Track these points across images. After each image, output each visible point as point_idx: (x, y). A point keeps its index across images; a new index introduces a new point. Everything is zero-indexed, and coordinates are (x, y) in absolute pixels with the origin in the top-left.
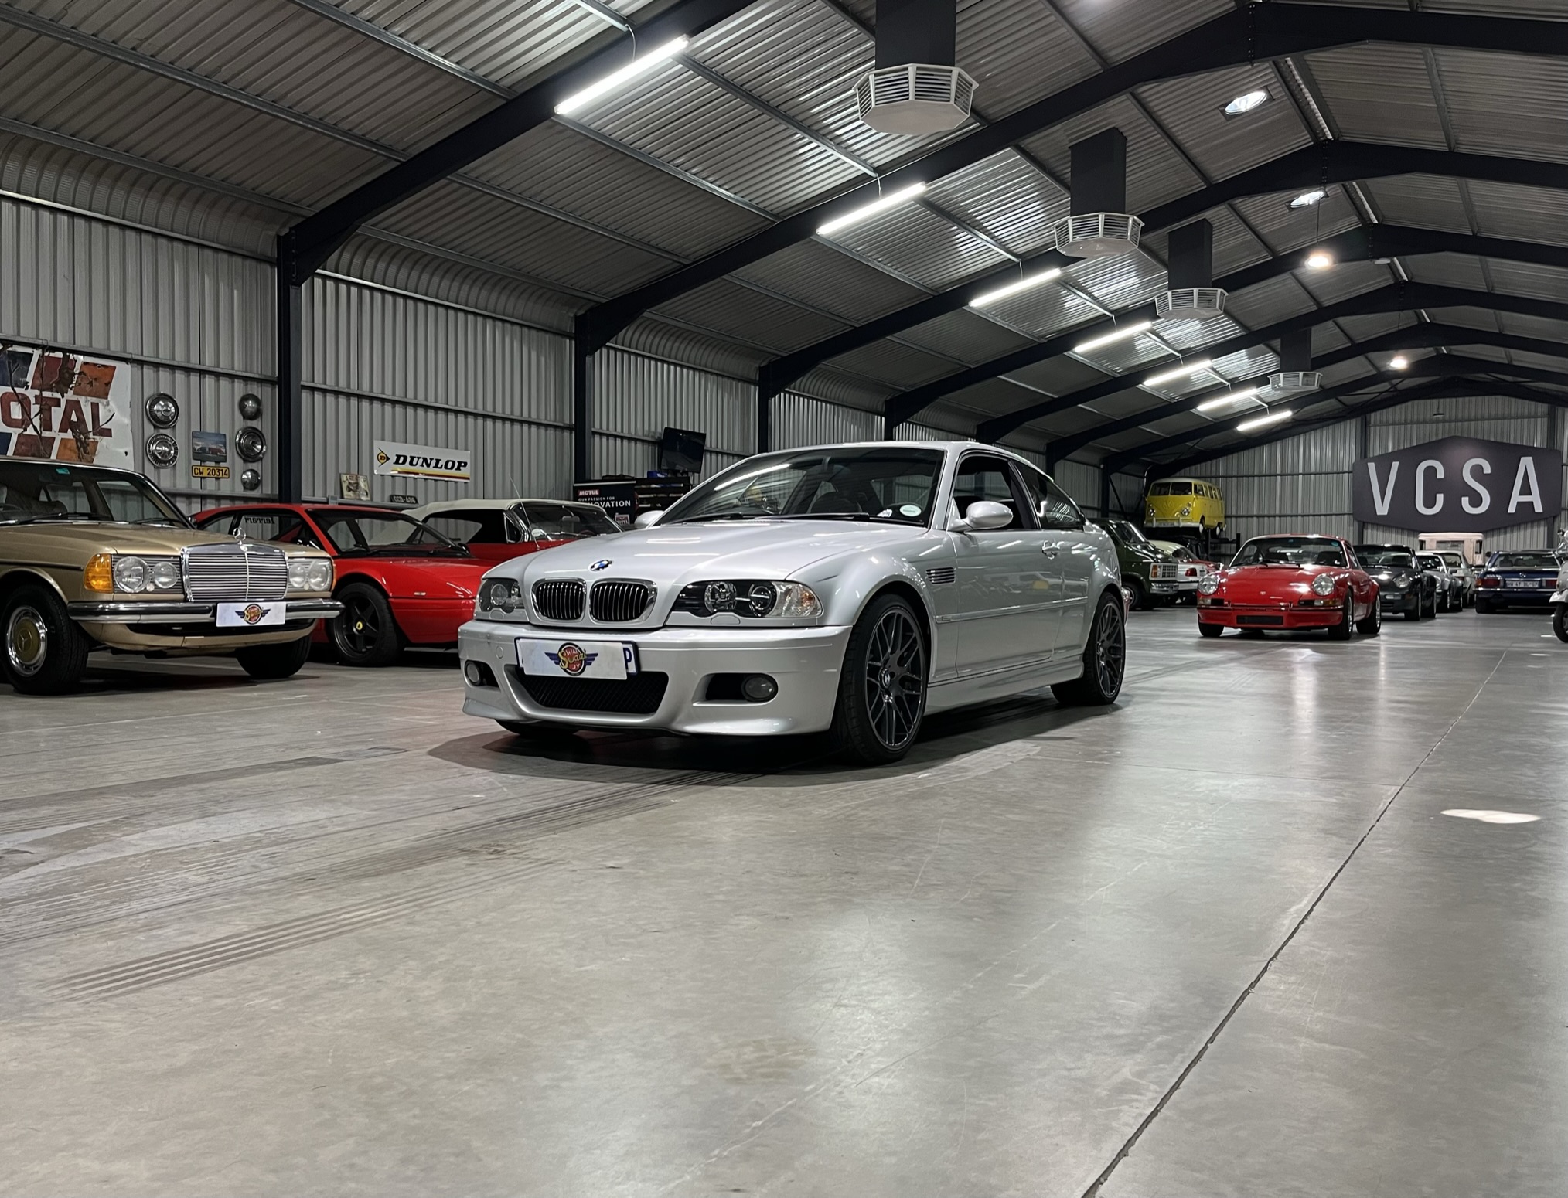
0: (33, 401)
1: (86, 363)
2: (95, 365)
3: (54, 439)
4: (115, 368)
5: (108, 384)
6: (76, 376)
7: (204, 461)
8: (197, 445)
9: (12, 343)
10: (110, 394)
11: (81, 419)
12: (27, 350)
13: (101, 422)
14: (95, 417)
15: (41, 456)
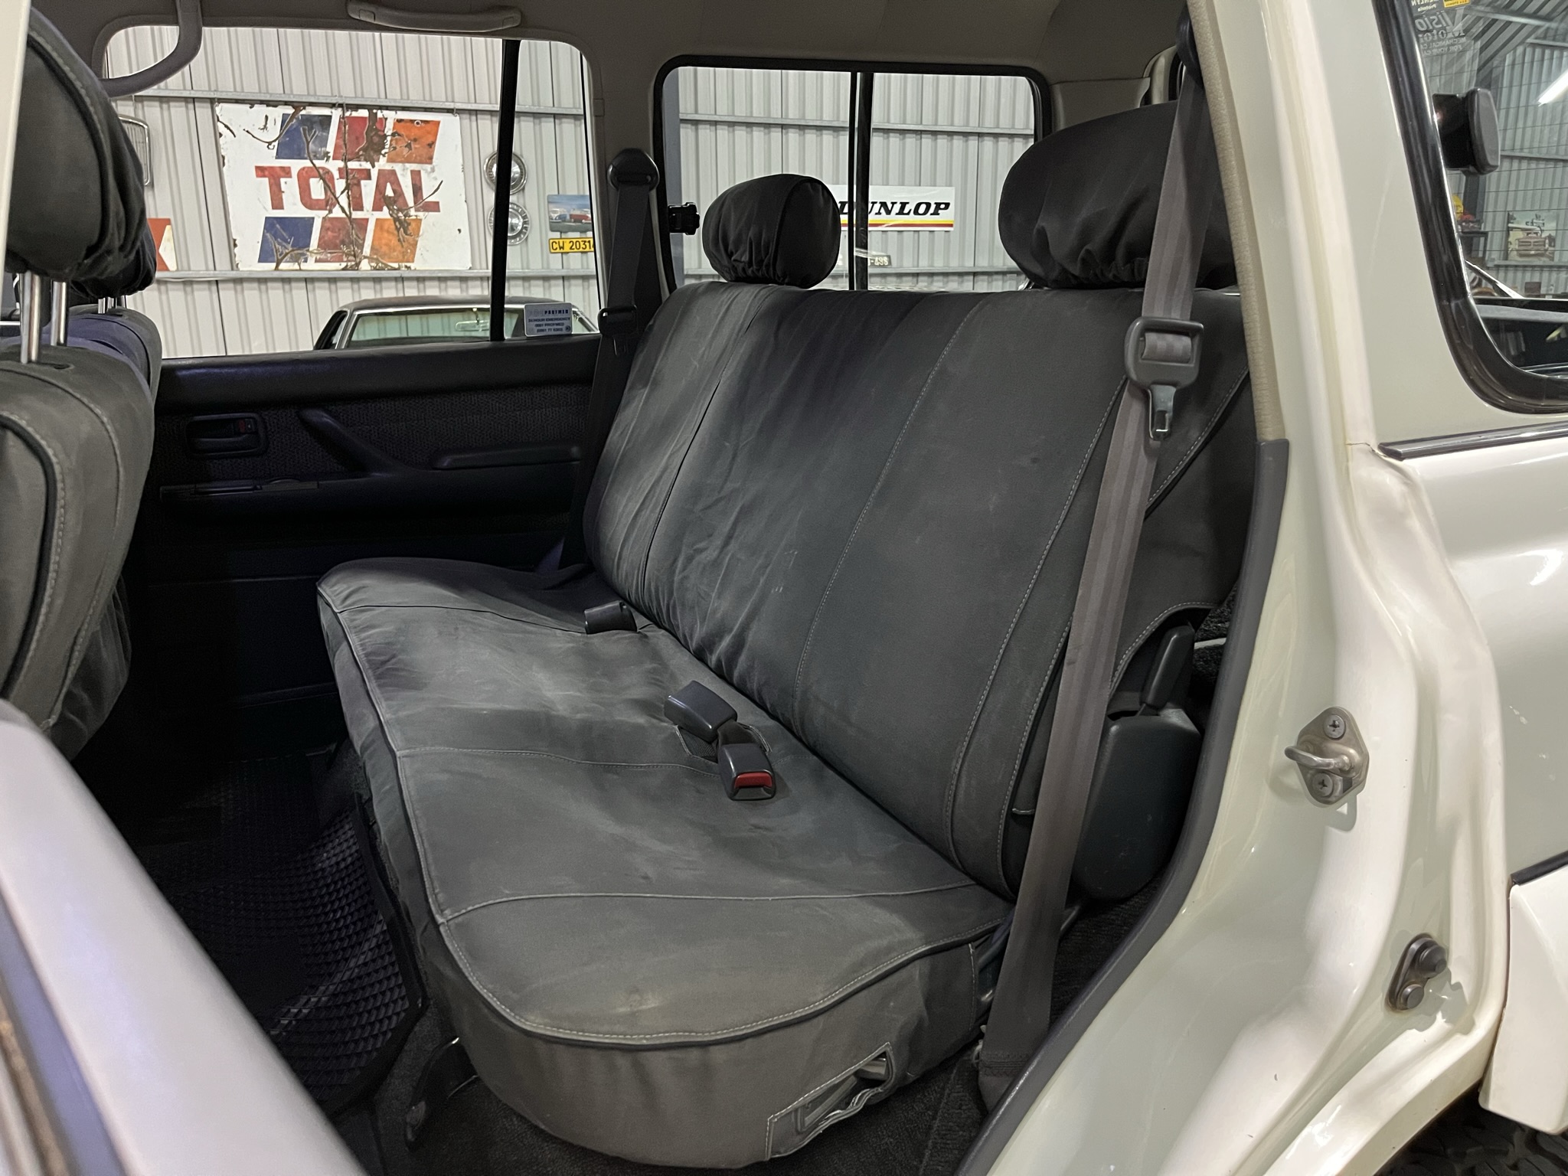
0: (336, 175)
1: (400, 121)
2: (412, 121)
3: (367, 220)
4: (439, 123)
5: (431, 145)
6: (389, 138)
7: (566, 232)
8: (555, 212)
9: (304, 105)
10: (435, 157)
11: (399, 192)
12: (326, 111)
13: (426, 192)
14: (417, 189)
15: (352, 243)
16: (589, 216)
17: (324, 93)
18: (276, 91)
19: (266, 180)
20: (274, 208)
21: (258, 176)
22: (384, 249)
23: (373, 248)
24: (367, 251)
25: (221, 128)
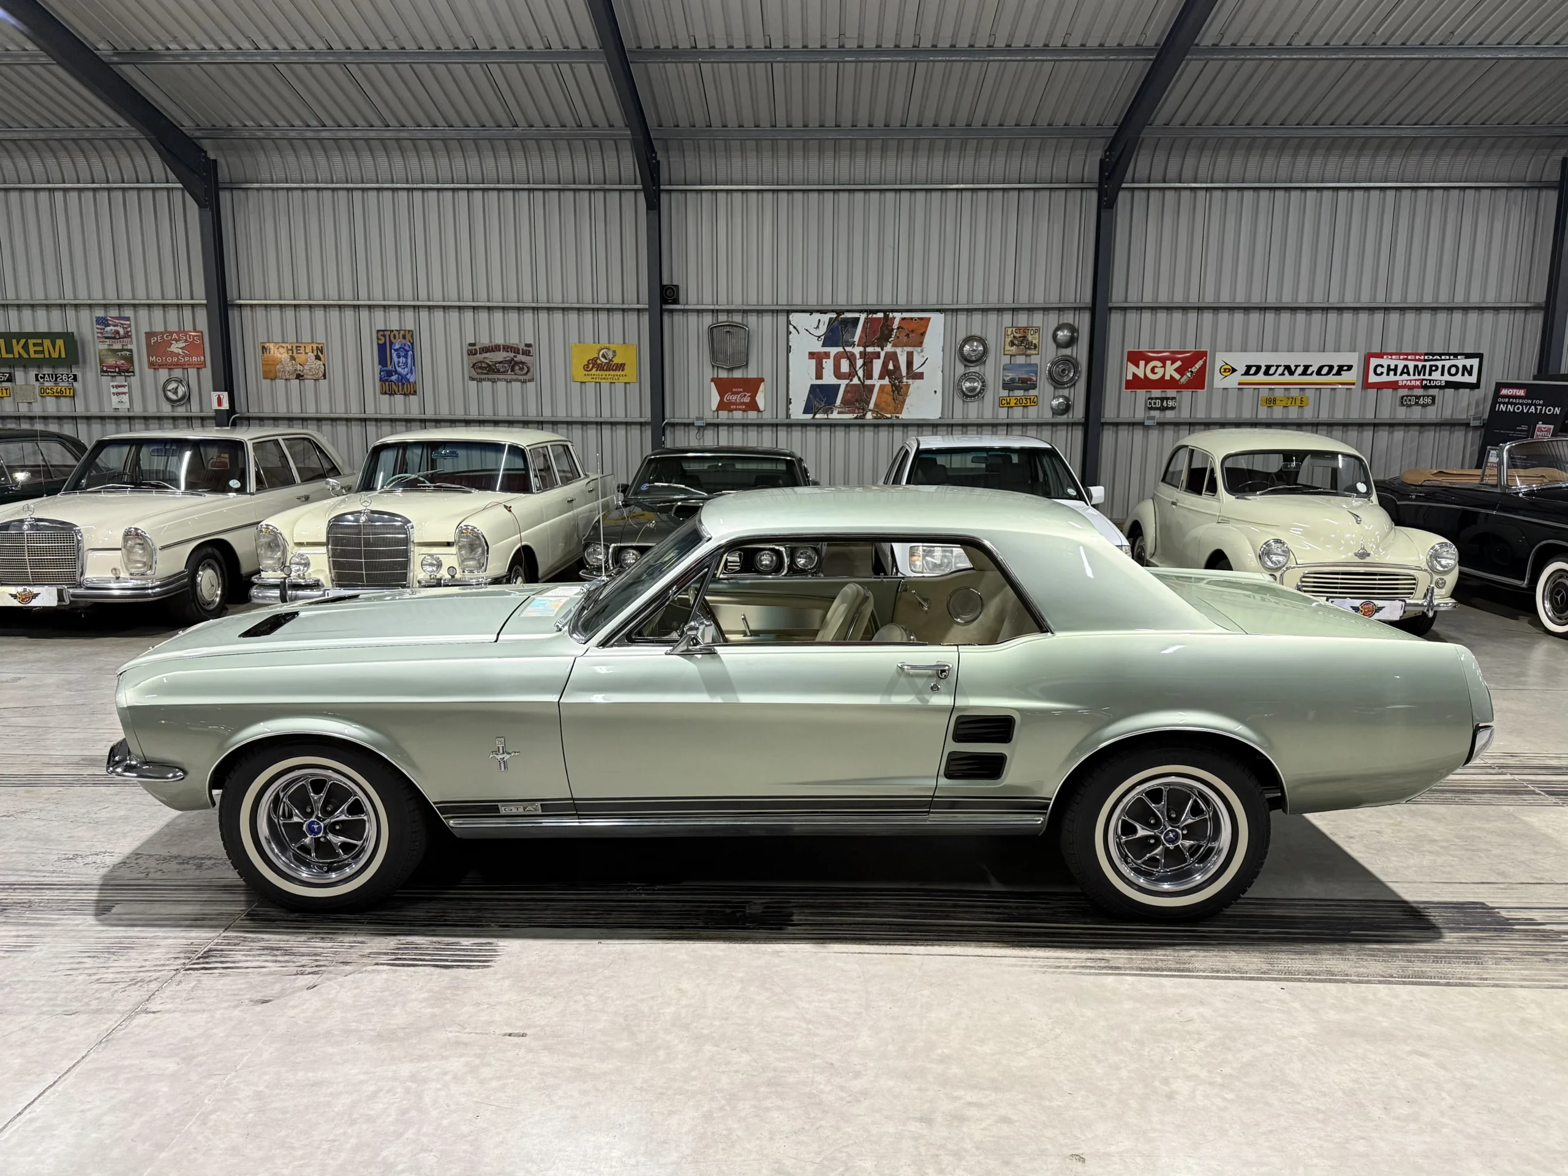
0: (858, 356)
1: (903, 319)
2: (912, 319)
3: (874, 385)
4: (929, 319)
5: (923, 334)
6: (895, 331)
7: (1013, 390)
8: (1007, 376)
9: (843, 312)
10: (925, 341)
11: (897, 367)
12: (856, 315)
13: (915, 367)
14: (910, 364)
15: (862, 401)
16: (1034, 379)
17: (857, 300)
18: (827, 300)
19: (814, 361)
20: (817, 378)
21: (810, 358)
23: (875, 404)
24: (871, 406)
25: (791, 327)
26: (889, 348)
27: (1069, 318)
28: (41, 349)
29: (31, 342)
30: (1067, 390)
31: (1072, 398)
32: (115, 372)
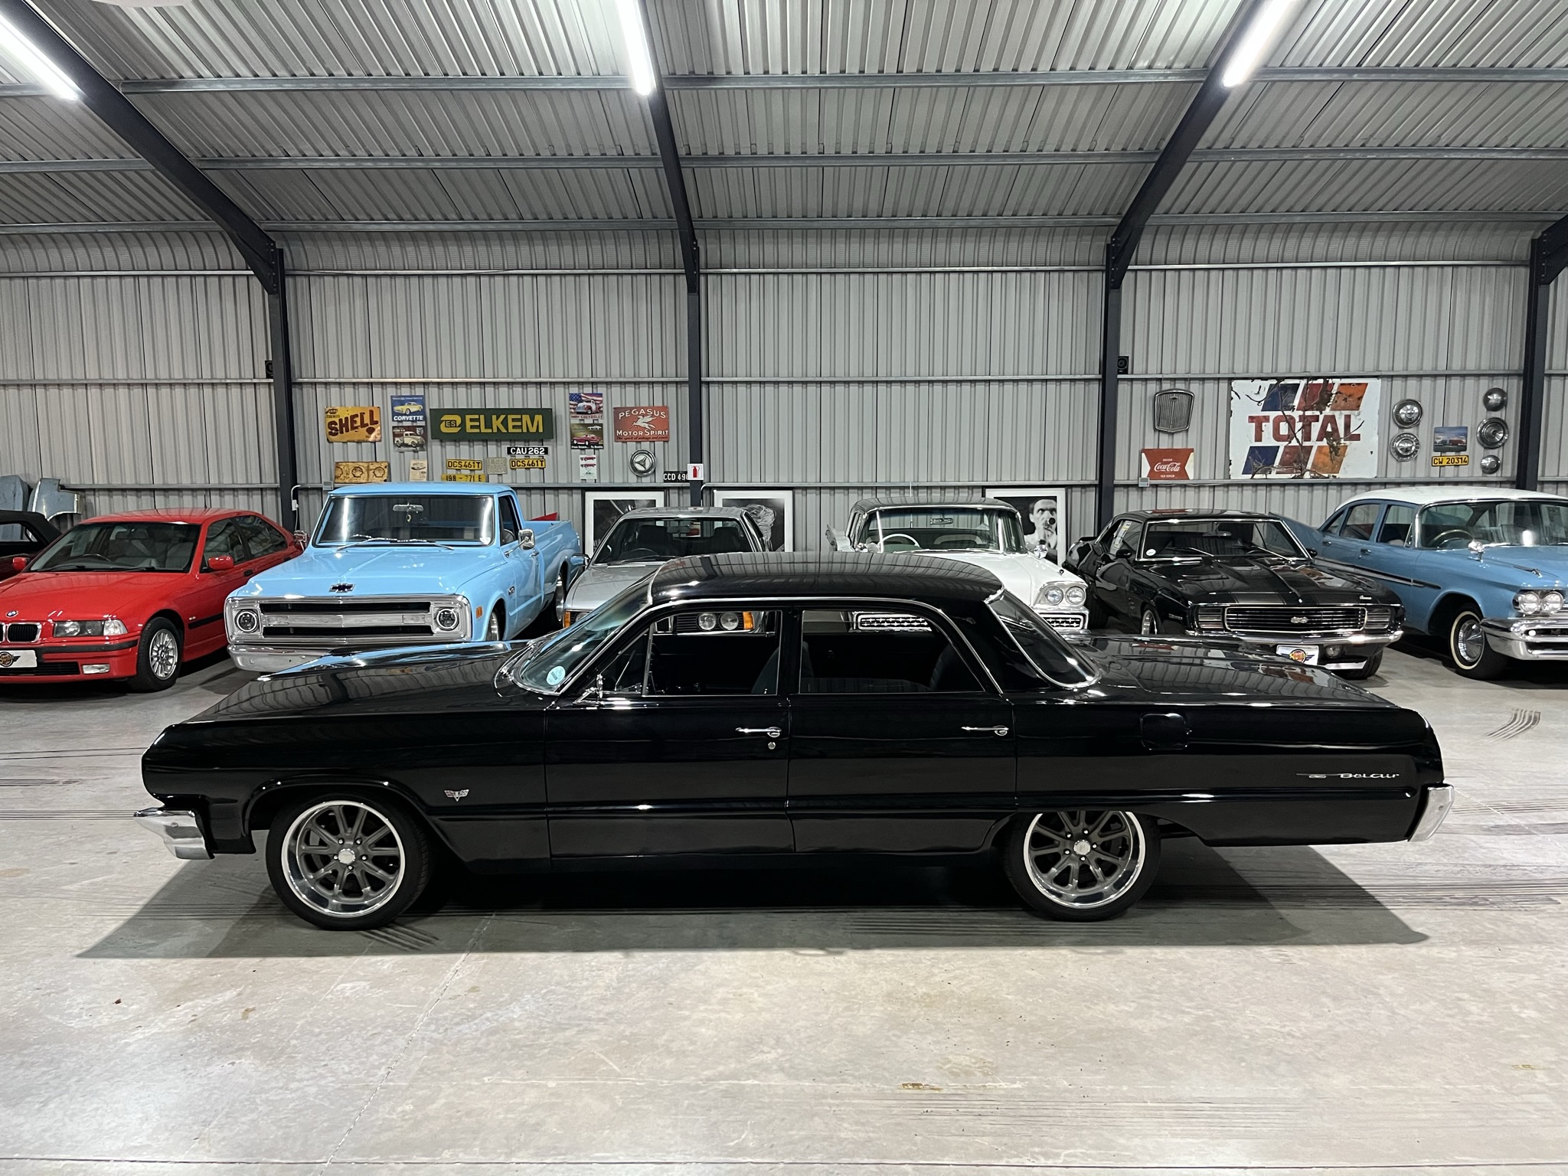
0: (1297, 419)
1: (1342, 384)
2: (1350, 384)
3: (1312, 446)
4: (1367, 384)
5: (1360, 398)
6: (1334, 396)
7: (1444, 452)
8: (1439, 439)
9: (1284, 379)
10: (1363, 404)
11: (1335, 430)
12: (1297, 381)
13: (1352, 429)
14: (1347, 426)
15: (1300, 462)
16: (1464, 441)
17: (1297, 369)
18: (1267, 370)
19: (1254, 424)
20: (1256, 441)
21: (1250, 422)
22: (1320, 465)
23: (1313, 465)
24: (1309, 466)
25: (1233, 393)
26: (1328, 411)
27: (1499, 383)
28: (519, 424)
29: (510, 417)
30: (1496, 450)
31: (1500, 458)
32: (585, 445)
